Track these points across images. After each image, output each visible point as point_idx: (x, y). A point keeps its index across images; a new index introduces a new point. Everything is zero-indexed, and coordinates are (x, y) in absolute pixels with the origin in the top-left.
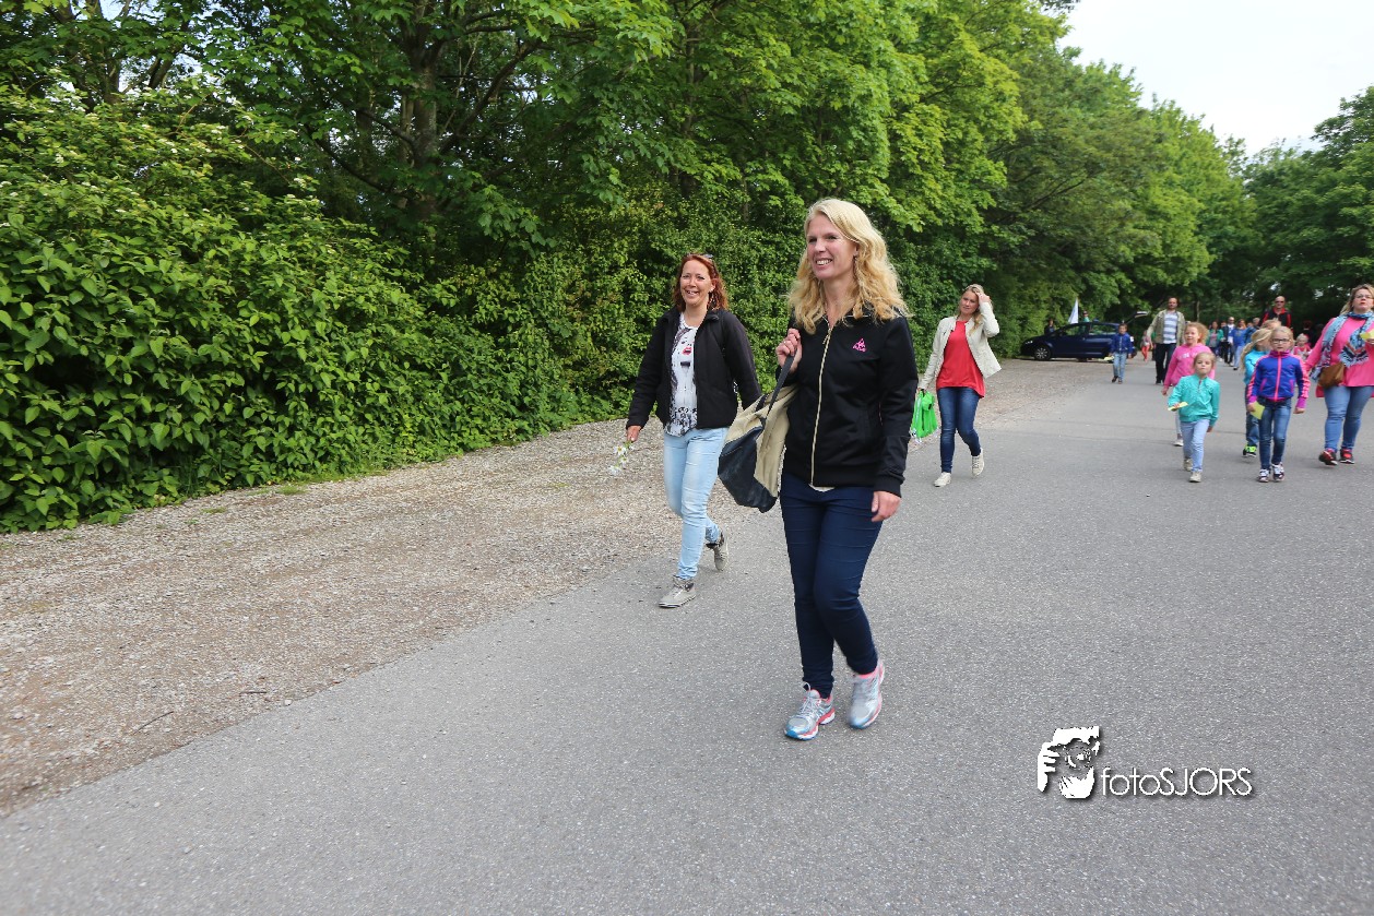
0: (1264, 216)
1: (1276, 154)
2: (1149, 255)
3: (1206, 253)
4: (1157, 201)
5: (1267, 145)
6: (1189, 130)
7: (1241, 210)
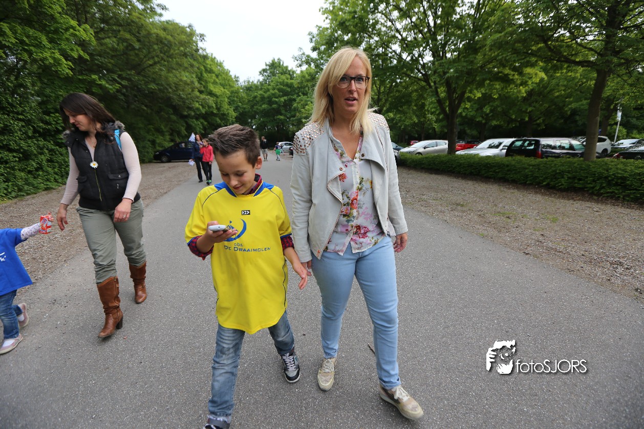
0: (249, 101)
1: (249, 82)
2: (212, 112)
3: (234, 113)
4: (212, 89)
5: (246, 79)
6: (220, 66)
7: (242, 98)
